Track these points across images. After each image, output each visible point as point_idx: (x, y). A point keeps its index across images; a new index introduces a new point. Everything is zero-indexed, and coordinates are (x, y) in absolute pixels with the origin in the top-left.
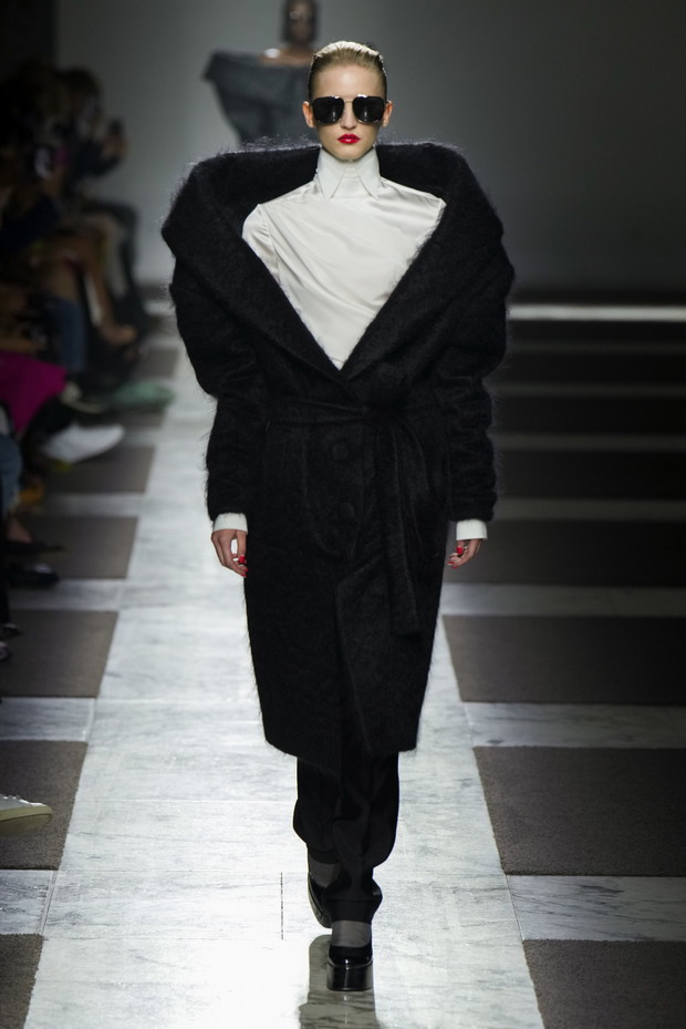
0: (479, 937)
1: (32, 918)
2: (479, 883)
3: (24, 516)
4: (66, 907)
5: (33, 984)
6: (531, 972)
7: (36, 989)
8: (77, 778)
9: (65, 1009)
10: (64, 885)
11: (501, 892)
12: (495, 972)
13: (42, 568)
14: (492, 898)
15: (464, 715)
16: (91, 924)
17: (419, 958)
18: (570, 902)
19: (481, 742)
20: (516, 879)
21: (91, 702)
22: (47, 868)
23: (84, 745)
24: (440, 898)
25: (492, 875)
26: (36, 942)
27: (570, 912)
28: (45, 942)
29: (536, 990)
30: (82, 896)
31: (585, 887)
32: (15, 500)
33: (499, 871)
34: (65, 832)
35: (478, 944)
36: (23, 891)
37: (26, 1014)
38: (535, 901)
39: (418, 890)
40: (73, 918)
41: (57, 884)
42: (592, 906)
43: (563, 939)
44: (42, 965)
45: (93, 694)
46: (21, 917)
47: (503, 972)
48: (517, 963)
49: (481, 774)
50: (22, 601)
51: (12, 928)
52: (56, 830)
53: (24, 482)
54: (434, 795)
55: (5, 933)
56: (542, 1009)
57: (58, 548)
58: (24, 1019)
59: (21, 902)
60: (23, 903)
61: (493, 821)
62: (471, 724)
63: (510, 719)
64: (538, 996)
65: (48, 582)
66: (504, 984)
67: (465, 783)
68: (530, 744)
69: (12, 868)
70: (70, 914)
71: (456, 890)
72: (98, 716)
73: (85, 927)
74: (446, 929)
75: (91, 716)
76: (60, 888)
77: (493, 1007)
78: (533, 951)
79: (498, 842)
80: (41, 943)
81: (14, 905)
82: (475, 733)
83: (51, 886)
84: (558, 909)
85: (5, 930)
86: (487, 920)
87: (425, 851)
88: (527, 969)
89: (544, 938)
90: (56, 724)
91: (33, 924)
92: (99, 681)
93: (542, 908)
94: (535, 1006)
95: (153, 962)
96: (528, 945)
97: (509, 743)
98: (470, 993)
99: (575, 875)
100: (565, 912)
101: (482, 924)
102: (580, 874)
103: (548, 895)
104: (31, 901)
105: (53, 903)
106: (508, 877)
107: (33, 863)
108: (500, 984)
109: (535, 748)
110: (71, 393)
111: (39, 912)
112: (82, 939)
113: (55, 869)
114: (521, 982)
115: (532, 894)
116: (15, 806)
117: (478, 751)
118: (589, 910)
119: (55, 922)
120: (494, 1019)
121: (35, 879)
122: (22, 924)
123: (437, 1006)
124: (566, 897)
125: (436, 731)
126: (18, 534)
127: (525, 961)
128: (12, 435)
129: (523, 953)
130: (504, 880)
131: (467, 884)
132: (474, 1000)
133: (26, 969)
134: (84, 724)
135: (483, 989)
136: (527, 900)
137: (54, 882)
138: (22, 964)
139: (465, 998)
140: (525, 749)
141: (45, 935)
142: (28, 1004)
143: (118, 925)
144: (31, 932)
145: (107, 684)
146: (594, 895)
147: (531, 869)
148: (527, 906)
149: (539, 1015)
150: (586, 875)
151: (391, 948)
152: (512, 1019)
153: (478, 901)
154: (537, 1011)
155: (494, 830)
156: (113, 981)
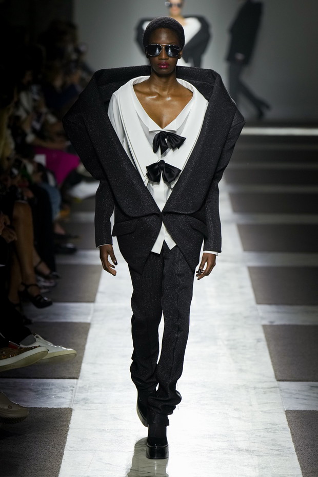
0: (266, 409)
1: (68, 400)
2: (265, 385)
3: (61, 222)
4: (82, 396)
5: (68, 430)
6: (289, 424)
7: (70, 432)
8: (86, 339)
9: (82, 441)
10: (81, 386)
11: (275, 389)
12: (273, 425)
13: (70, 245)
14: (271, 392)
15: (257, 310)
16: (93, 403)
17: (239, 418)
18: (306, 393)
19: (266, 322)
20: (282, 383)
21: (91, 305)
22: (74, 378)
23: (89, 324)
24: (248, 391)
25: (271, 382)
26: (69, 411)
27: (306, 398)
28: (73, 411)
29: (291, 432)
30: (89, 391)
31: (312, 387)
32: (57, 215)
33: (274, 380)
34: (81, 363)
35: (265, 412)
36: (63, 389)
37: (65, 443)
38: (290, 393)
39: (238, 388)
40: (85, 400)
41: (78, 385)
42: (315, 395)
43: (303, 410)
44: (72, 421)
45: (93, 301)
46: (62, 400)
47: (276, 425)
48: (283, 420)
49: (266, 337)
50: (61, 260)
51: (58, 405)
52: (77, 362)
53: (62, 208)
54: (244, 346)
55: (56, 407)
56: (294, 441)
57: (76, 237)
58: (65, 446)
59: (62, 393)
60: (63, 394)
61: (271, 358)
62: (261, 314)
63: (278, 312)
64: (292, 435)
65: (72, 252)
66: (278, 430)
67: (259, 341)
68: (287, 323)
69: (58, 378)
70: (84, 399)
71: (255, 388)
72: (95, 311)
73: (90, 405)
74: (251, 405)
75: (92, 311)
76: (80, 387)
77: (272, 440)
78: (289, 415)
79: (274, 367)
80: (71, 412)
81: (59, 395)
82: (262, 318)
83: (75, 386)
84: (300, 397)
85: (55, 406)
86: (269, 401)
87: (241, 370)
88: (287, 423)
89: (295, 409)
90: (77, 314)
91: (68, 403)
92: (95, 295)
93: (293, 396)
94: (291, 439)
95: (121, 420)
96: (288, 412)
97: (277, 323)
98: (262, 434)
99: (307, 381)
100: (303, 398)
101: (267, 403)
102: (310, 381)
103: (296, 390)
104: (67, 393)
105: (76, 394)
106: (278, 382)
107: (67, 376)
108: (275, 430)
109: (289, 326)
110: (81, 168)
111: (70, 398)
112: (89, 410)
113: (77, 378)
114: (284, 429)
115: (288, 389)
116: (60, 350)
117: (264, 327)
118: (314, 397)
119: (77, 402)
120: (273, 445)
121: (68, 383)
122: (63, 403)
123: (247, 439)
124: (304, 391)
125: (245, 317)
126: (59, 230)
127: (286, 419)
128: (56, 186)
129: (285, 416)
130: (276, 383)
131: (260, 385)
132: (264, 437)
133: (65, 423)
134: (88, 314)
135: (268, 432)
136: (287, 393)
137: (77, 384)
138: (63, 421)
139: (260, 436)
140: (284, 326)
141: (73, 407)
142: (66, 438)
143: (105, 404)
144: (67, 407)
145: (99, 297)
146: (316, 390)
147: (288, 379)
148: (287, 395)
149: (293, 444)
150: (313, 381)
151: (226, 414)
152: (281, 445)
153: (265, 393)
154: (292, 442)
155: (272, 361)
156: (104, 428)
